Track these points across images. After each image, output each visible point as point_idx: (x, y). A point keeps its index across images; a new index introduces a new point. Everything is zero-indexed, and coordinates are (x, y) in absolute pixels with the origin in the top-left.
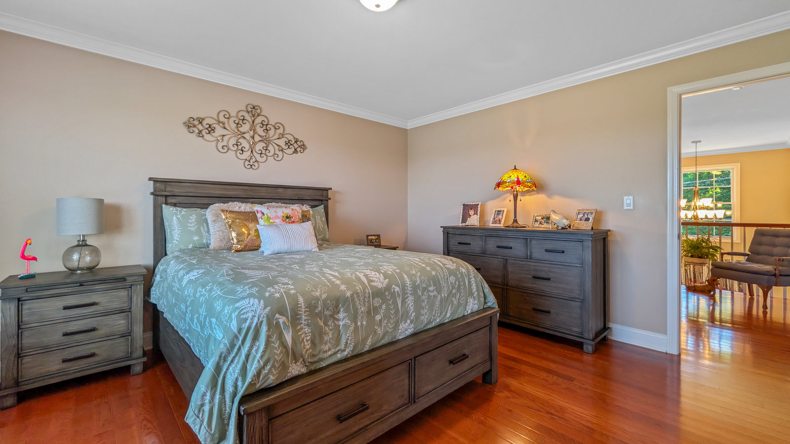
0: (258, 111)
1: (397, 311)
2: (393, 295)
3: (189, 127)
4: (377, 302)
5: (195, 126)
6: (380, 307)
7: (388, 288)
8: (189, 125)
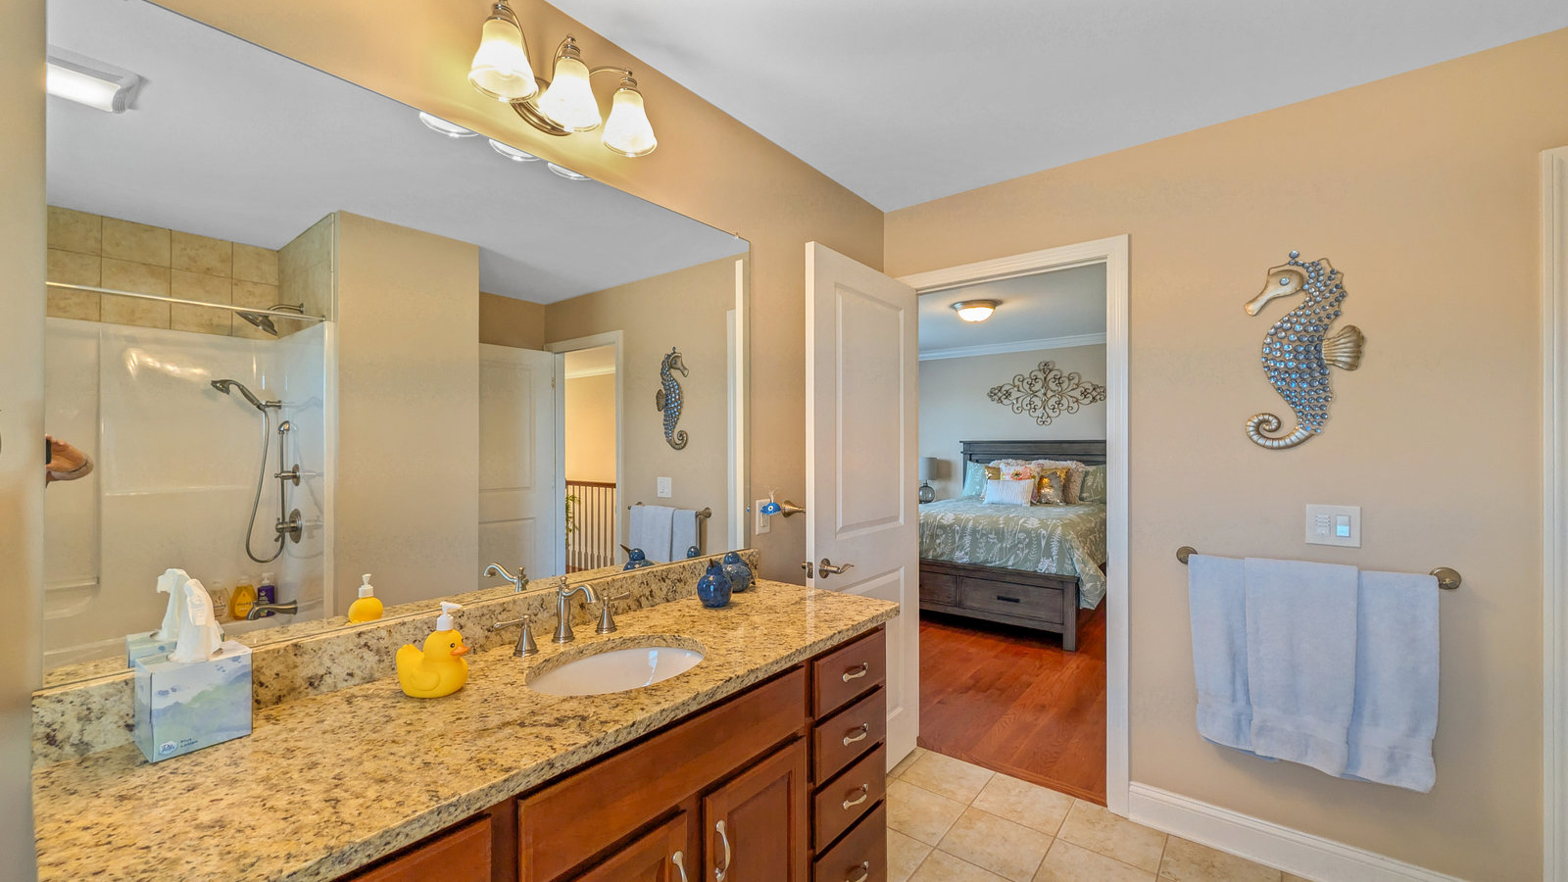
0: (1051, 367)
1: (954, 542)
2: (954, 531)
3: (991, 396)
4: (939, 532)
5: (995, 394)
6: (941, 535)
7: (951, 526)
8: (992, 394)
